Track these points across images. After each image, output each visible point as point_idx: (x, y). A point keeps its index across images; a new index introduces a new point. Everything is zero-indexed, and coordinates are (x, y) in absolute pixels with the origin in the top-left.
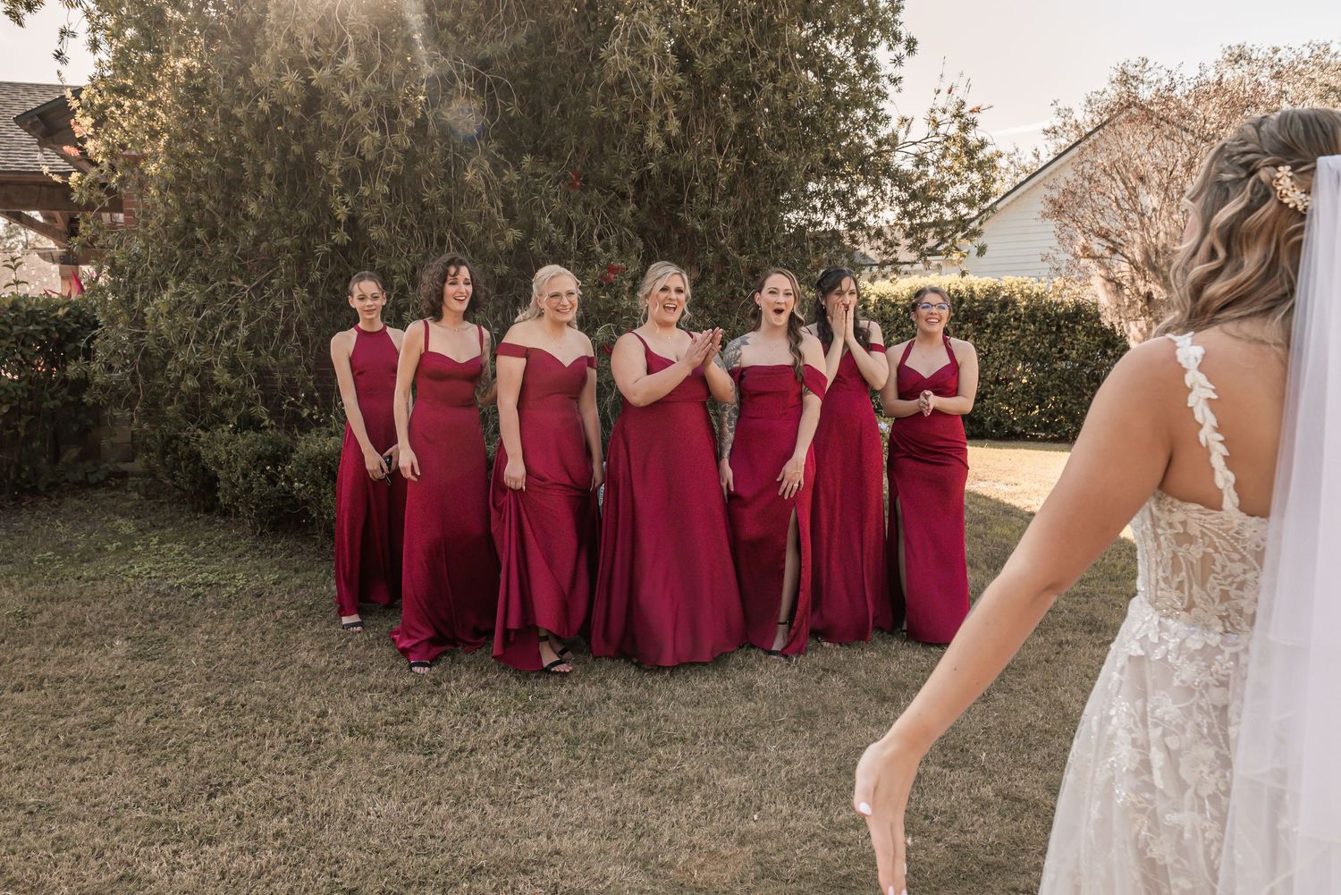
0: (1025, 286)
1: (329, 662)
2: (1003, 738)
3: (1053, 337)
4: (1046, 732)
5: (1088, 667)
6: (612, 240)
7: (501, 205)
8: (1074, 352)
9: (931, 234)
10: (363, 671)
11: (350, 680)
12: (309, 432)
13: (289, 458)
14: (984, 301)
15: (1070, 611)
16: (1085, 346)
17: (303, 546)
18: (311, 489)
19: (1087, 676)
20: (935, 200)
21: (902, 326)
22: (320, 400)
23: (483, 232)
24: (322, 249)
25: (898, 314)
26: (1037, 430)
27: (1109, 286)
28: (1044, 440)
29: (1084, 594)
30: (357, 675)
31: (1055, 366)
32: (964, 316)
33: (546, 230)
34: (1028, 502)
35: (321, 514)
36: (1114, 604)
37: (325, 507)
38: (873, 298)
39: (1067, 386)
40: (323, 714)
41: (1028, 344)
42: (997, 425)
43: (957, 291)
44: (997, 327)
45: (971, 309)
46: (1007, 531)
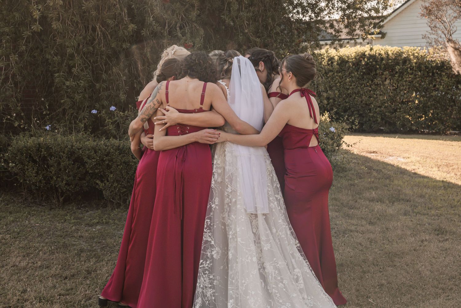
0: (415, 52)
1: (28, 263)
2: (388, 290)
3: (430, 78)
4: (411, 286)
5: (435, 252)
6: (187, 29)
7: (126, 11)
8: (442, 86)
9: (358, 27)
10: (48, 267)
11: (40, 272)
12: (19, 134)
13: (7, 149)
14: (394, 59)
15: (429, 224)
16: (447, 83)
17: (15, 199)
18: (20, 166)
19: (434, 257)
20: (359, 9)
21: (352, 73)
22: (24, 117)
23: (117, 25)
24: (27, 33)
25: (349, 66)
26: (424, 128)
27: (456, 53)
28: (428, 134)
29: (437, 215)
30: (44, 270)
31: (432, 94)
32: (384, 67)
33: (151, 24)
34: (413, 167)
35: (25, 180)
36: (452, 220)
37: (28, 177)
38: (336, 58)
39: (438, 104)
40: (25, 291)
41: (418, 82)
42: (403, 126)
43: (380, 54)
44: (401, 74)
45: (387, 64)
46: (400, 183)
